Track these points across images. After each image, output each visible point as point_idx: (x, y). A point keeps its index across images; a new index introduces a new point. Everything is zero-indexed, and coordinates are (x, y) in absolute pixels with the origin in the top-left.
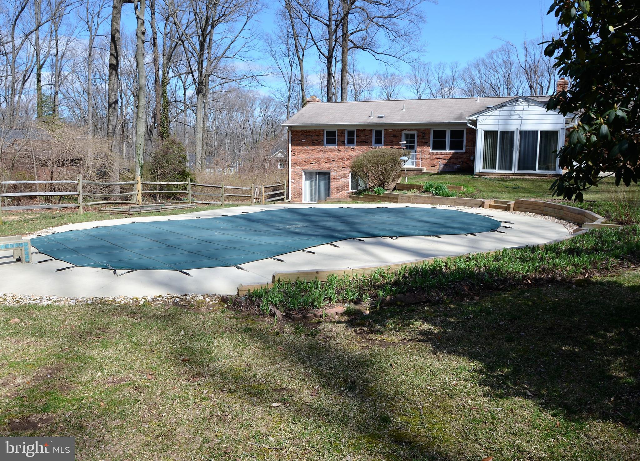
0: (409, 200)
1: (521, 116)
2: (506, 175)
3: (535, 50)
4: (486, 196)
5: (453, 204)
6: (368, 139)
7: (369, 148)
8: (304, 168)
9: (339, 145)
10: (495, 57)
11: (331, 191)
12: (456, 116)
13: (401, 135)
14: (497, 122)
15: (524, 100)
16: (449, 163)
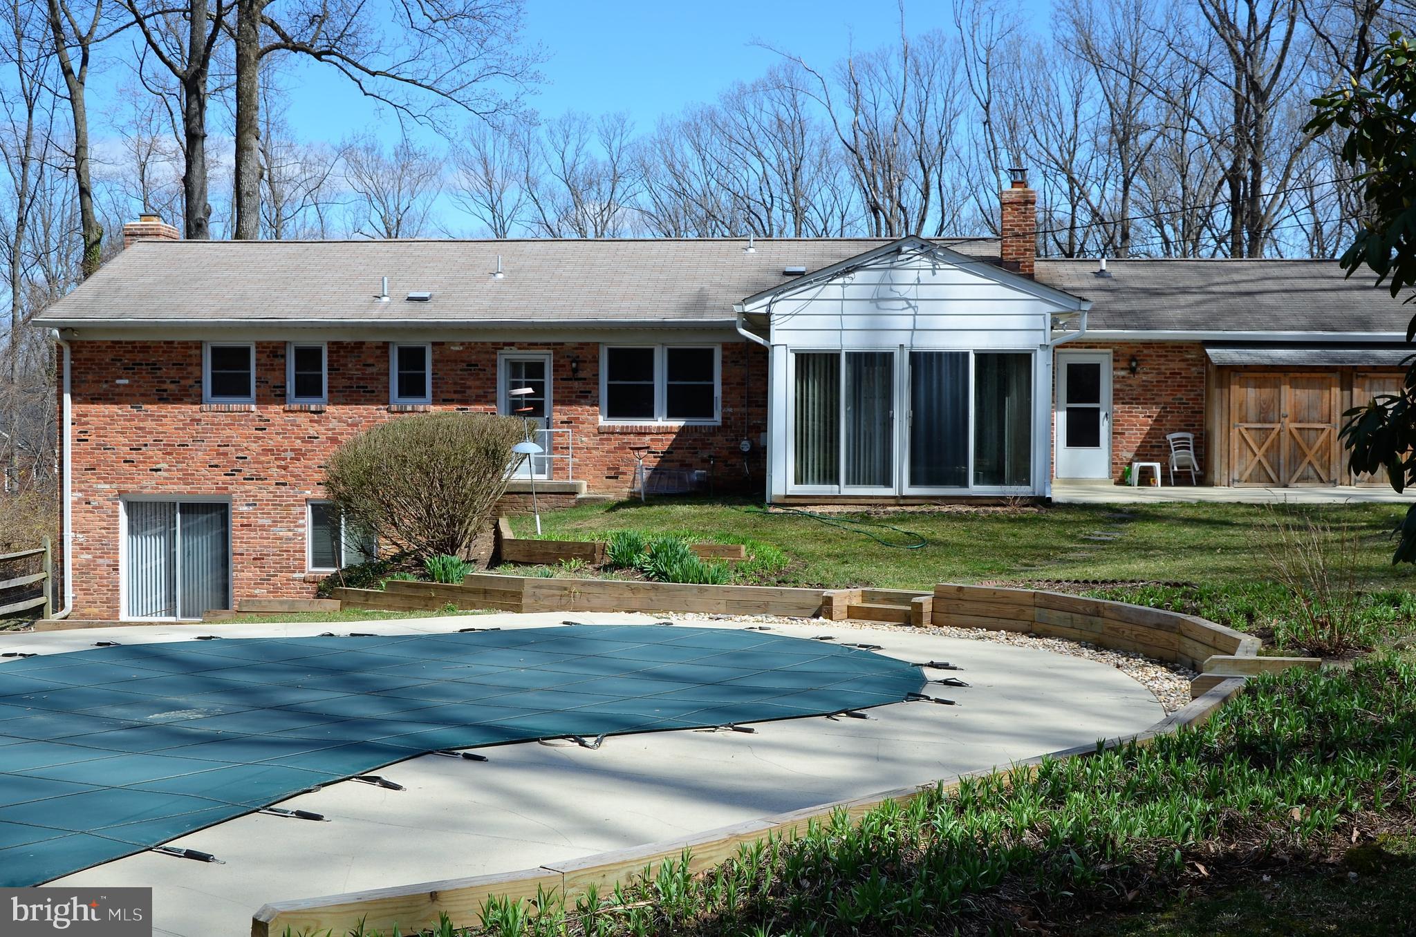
0: (564, 601)
1: (913, 303)
2: (873, 501)
3: (876, 89)
4: (830, 576)
5: (722, 607)
6: (373, 378)
7: (378, 413)
8: (123, 487)
9: (262, 400)
10: (752, 106)
11: (233, 575)
12: (684, 299)
13: (495, 366)
14: (834, 322)
15: (919, 251)
16: (666, 465)
